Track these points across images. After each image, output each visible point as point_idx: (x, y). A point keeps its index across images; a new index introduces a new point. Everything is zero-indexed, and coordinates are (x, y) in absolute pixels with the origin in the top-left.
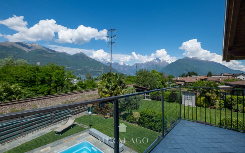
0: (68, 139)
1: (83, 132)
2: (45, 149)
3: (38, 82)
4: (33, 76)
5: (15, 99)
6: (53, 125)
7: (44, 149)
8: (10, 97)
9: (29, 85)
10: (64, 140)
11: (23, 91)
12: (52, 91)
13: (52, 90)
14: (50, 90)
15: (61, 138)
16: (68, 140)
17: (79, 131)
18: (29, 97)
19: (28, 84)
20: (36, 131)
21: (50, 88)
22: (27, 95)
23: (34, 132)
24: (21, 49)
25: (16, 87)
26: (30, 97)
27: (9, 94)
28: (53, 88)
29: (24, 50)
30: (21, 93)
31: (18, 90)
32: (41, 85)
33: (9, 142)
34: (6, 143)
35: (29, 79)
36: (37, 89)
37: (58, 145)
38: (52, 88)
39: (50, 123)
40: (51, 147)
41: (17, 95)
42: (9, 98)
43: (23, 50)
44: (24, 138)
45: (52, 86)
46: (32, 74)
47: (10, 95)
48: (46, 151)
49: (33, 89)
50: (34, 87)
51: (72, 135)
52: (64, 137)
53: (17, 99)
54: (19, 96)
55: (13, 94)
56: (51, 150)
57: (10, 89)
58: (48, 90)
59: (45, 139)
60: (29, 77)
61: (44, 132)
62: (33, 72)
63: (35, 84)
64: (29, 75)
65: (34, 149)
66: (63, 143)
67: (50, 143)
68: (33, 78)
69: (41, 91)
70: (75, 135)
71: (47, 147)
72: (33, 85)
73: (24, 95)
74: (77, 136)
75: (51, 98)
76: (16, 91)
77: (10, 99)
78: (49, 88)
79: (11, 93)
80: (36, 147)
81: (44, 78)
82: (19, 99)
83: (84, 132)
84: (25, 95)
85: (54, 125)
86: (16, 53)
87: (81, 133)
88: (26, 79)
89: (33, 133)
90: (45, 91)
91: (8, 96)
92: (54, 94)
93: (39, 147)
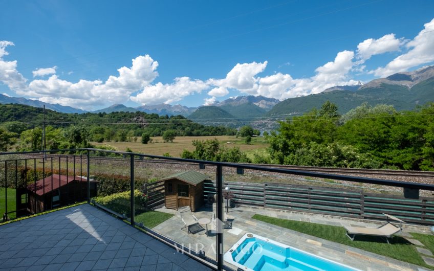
0: (358, 254)
1: (405, 266)
2: (315, 242)
3: (393, 144)
4: (385, 133)
5: (346, 166)
6: (361, 221)
7: (312, 241)
8: (340, 163)
9: (377, 147)
10: (349, 250)
11: (358, 156)
12: (425, 165)
13: (424, 162)
14: (420, 161)
15: (349, 244)
16: (356, 255)
17: (399, 257)
18: (368, 167)
19: (376, 145)
20: (329, 216)
21: (419, 156)
22: (365, 164)
23: (326, 216)
24: (397, 86)
25: (348, 150)
26: (370, 168)
27: (338, 158)
28: (426, 158)
29: (404, 84)
30: (355, 159)
31: (351, 154)
32: (399, 148)
33: (294, 213)
34: (291, 211)
35: (377, 137)
36: (390, 156)
37: (333, 248)
38: (424, 156)
39: (358, 215)
40: (323, 245)
41: (350, 161)
42: (338, 163)
43: (402, 87)
44: (309, 217)
45: (423, 152)
46: (383, 128)
47: (341, 160)
48: (313, 244)
49: (383, 154)
50: (385, 152)
51: (375, 254)
52: (355, 246)
53: (348, 166)
54: (352, 163)
55: (344, 159)
56: (319, 248)
57: (340, 151)
58: (413, 159)
59: (327, 232)
60: (376, 135)
61: (339, 223)
62: (386, 124)
63: (388, 147)
64: (377, 130)
65: (304, 233)
66: (344, 251)
67: (328, 240)
68: (383, 136)
69: (396, 159)
70: (381, 259)
71: (318, 241)
72: (384, 148)
73: (359, 162)
74: (384, 262)
75: (400, 177)
76: (348, 155)
77: (340, 166)
78: (417, 158)
79: (341, 157)
80: (308, 233)
81: (405, 135)
82: (352, 166)
83: (411, 268)
84: (361, 164)
85: (364, 221)
86: (390, 94)
87: (400, 264)
88: (373, 138)
89: (324, 216)
90: (406, 162)
91: (338, 160)
92: (428, 170)
93: (310, 235)
